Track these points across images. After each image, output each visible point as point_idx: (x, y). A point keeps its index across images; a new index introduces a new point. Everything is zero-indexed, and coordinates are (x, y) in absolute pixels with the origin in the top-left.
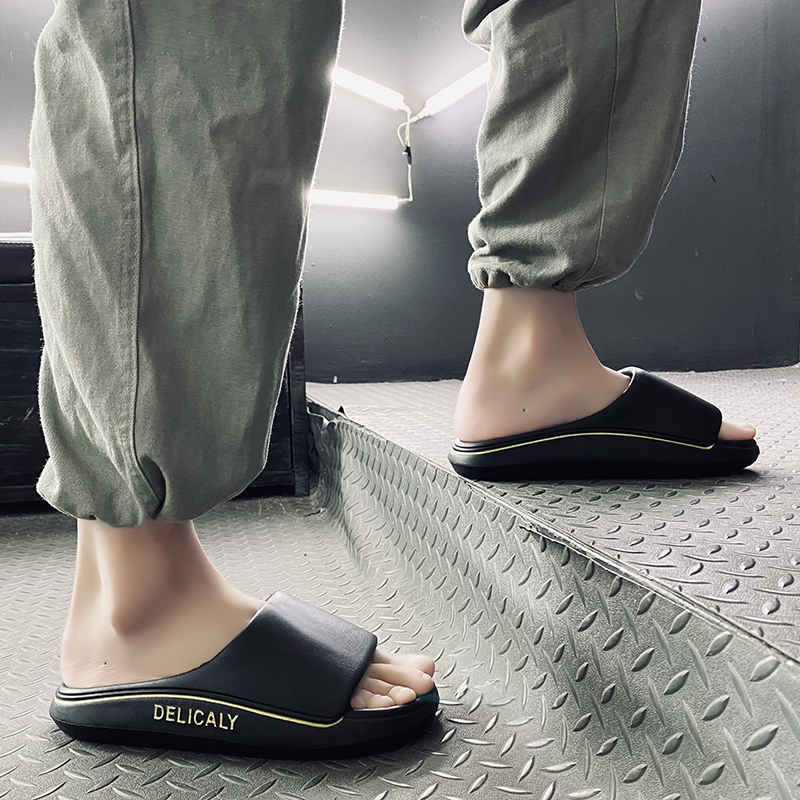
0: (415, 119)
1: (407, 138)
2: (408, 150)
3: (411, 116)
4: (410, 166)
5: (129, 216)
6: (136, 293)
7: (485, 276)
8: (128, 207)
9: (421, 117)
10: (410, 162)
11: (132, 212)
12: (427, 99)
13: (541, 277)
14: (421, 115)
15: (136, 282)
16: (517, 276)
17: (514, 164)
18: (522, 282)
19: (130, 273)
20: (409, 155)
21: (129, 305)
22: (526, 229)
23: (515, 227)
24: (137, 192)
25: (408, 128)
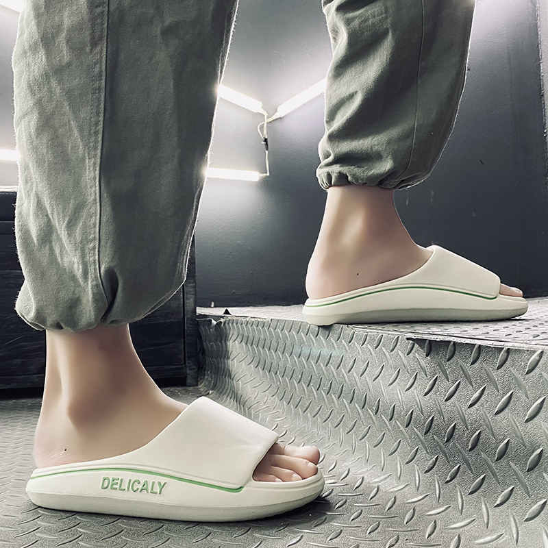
0: (270, 120)
1: (265, 132)
2: (266, 140)
3: (268, 118)
4: (267, 152)
5: (97, 91)
6: (100, 147)
7: (329, 176)
8: (96, 85)
9: (274, 119)
10: (267, 149)
11: (99, 88)
12: (278, 106)
13: (370, 176)
14: (274, 117)
15: (100, 139)
16: (354, 176)
17: (351, 96)
18: (357, 181)
19: (96, 133)
20: (267, 144)
21: (95, 156)
22: (361, 142)
23: (353, 141)
24: (104, 74)
25: (265, 125)
